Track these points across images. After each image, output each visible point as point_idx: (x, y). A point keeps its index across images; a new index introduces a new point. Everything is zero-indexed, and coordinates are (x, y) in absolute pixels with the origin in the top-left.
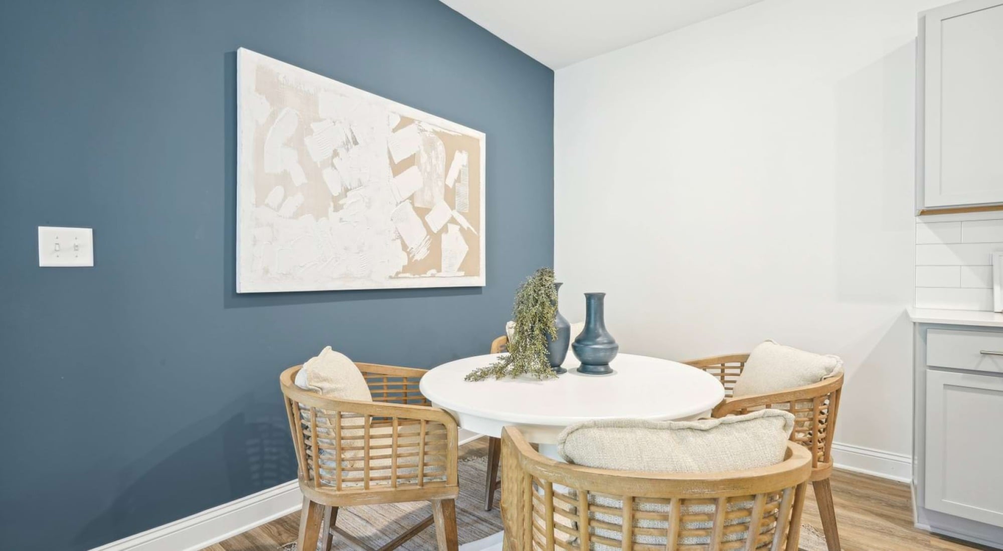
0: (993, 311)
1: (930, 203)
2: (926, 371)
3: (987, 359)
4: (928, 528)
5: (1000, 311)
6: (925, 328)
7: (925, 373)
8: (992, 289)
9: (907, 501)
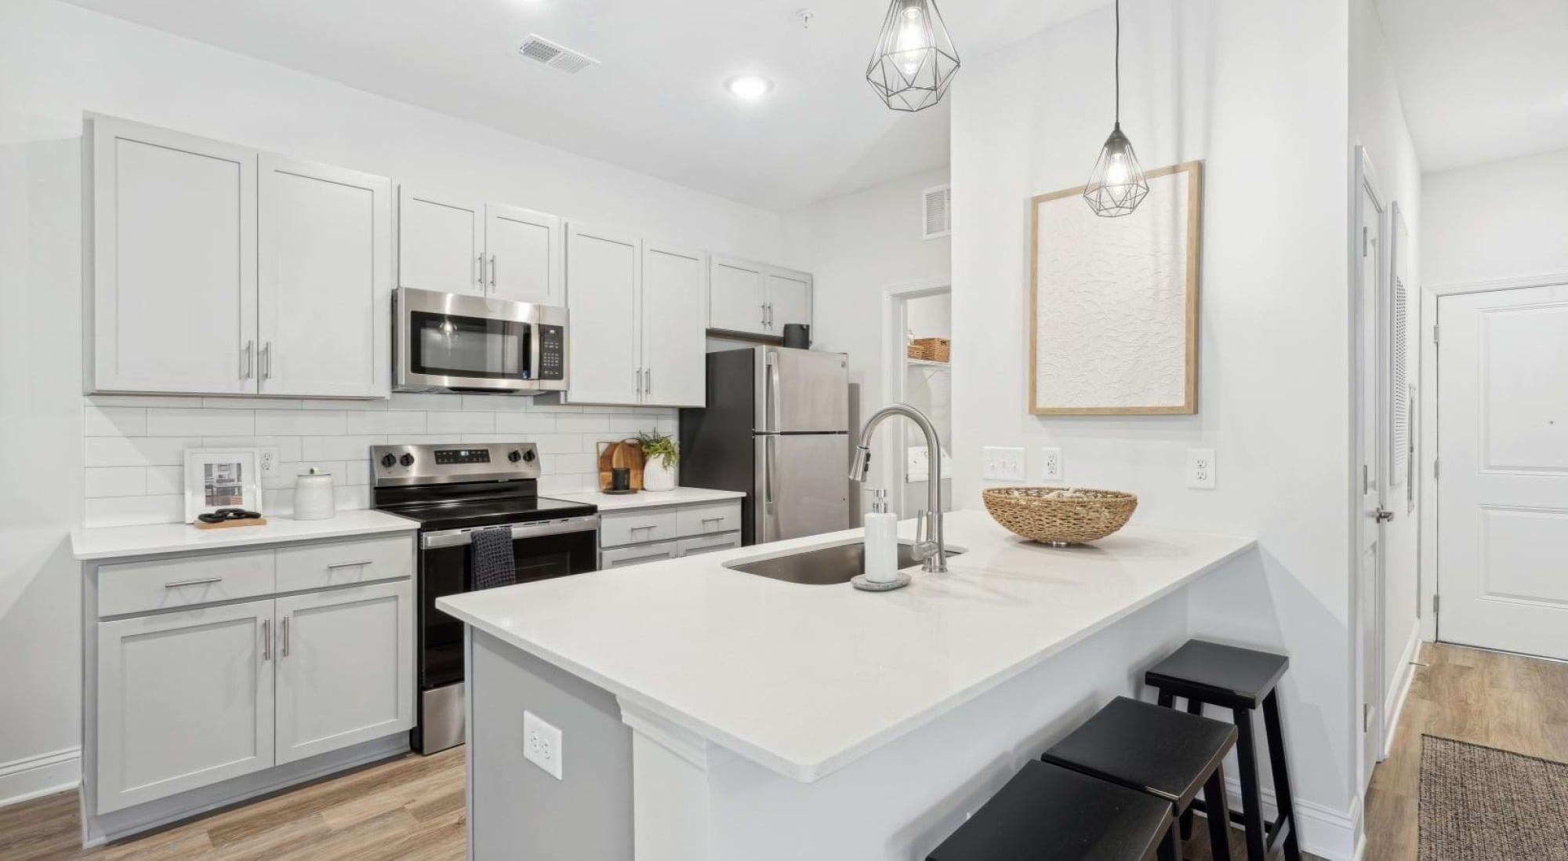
0: (183, 522)
1: (100, 386)
2: (97, 625)
3: (174, 593)
4: (102, 840)
5: (192, 522)
6: (94, 566)
7: (96, 629)
8: (183, 494)
9: (74, 816)
